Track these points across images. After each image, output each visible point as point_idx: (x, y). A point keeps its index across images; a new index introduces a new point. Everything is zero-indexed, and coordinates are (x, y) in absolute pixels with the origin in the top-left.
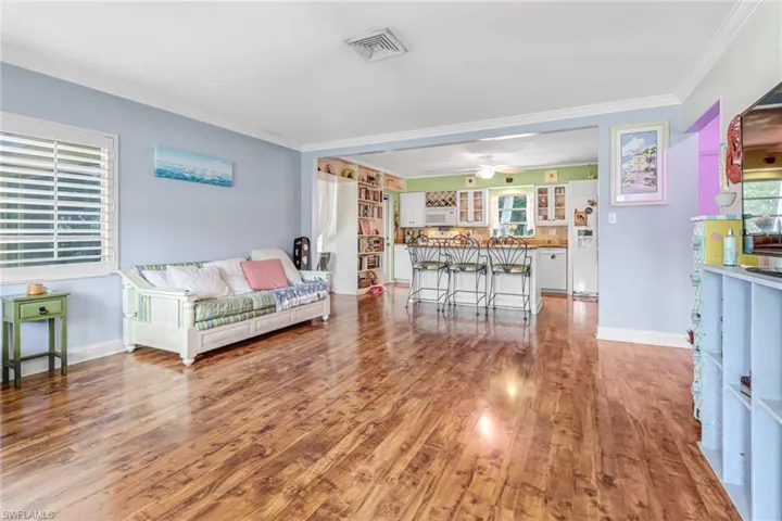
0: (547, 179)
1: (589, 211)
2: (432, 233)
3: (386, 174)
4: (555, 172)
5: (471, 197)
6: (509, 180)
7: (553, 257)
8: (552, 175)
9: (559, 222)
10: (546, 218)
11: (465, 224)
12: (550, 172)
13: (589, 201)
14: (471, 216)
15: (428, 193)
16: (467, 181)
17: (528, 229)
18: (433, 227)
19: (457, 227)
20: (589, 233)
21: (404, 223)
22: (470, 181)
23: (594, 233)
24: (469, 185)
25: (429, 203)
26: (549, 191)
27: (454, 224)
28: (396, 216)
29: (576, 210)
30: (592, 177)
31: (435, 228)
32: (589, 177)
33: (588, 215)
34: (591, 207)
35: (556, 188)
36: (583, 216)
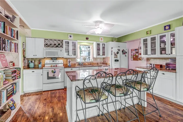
0: (100, 40)
1: (118, 53)
2: (47, 61)
4: (102, 38)
5: (71, 44)
6: (87, 39)
8: (101, 39)
10: (99, 55)
12: (101, 38)
13: (118, 49)
15: (46, 40)
16: (69, 37)
18: (48, 58)
20: (118, 61)
22: (70, 36)
24: (70, 38)
25: (46, 45)
26: (101, 45)
28: (24, 51)
29: (114, 52)
30: (115, 41)
31: (48, 59)
32: (114, 41)
33: (118, 54)
34: (118, 51)
35: (103, 44)
36: (116, 54)
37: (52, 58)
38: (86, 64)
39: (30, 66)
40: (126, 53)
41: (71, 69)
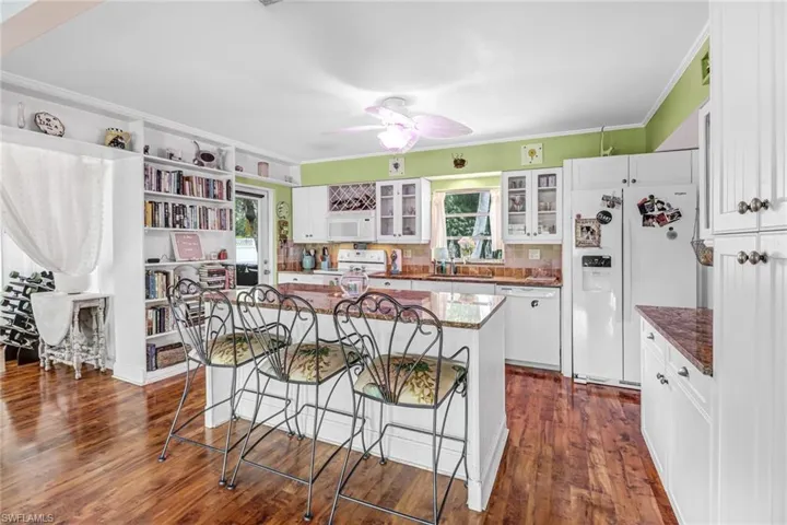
0: (525, 159)
1: (605, 218)
2: (343, 253)
3: (237, 150)
4: (538, 147)
5: (398, 194)
6: (460, 163)
7: (534, 304)
8: (532, 153)
9: (546, 238)
11: (389, 239)
12: (527, 151)
14: (397, 225)
15: (334, 189)
16: (392, 167)
17: (494, 249)
19: (376, 244)
20: (605, 262)
21: (299, 236)
22: (396, 166)
23: (616, 262)
24: (394, 173)
25: (337, 204)
26: (528, 181)
27: (372, 239)
28: (283, 224)
29: (579, 216)
30: (608, 152)
31: (346, 246)
32: (602, 152)
33: (603, 226)
34: (609, 210)
35: (540, 176)
36: (593, 227)
37: (356, 245)
38: (471, 268)
39: (304, 266)
40: (677, 215)
41: (386, 284)
